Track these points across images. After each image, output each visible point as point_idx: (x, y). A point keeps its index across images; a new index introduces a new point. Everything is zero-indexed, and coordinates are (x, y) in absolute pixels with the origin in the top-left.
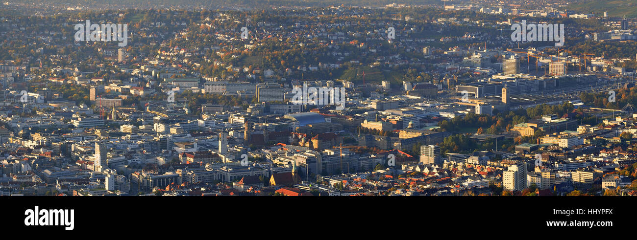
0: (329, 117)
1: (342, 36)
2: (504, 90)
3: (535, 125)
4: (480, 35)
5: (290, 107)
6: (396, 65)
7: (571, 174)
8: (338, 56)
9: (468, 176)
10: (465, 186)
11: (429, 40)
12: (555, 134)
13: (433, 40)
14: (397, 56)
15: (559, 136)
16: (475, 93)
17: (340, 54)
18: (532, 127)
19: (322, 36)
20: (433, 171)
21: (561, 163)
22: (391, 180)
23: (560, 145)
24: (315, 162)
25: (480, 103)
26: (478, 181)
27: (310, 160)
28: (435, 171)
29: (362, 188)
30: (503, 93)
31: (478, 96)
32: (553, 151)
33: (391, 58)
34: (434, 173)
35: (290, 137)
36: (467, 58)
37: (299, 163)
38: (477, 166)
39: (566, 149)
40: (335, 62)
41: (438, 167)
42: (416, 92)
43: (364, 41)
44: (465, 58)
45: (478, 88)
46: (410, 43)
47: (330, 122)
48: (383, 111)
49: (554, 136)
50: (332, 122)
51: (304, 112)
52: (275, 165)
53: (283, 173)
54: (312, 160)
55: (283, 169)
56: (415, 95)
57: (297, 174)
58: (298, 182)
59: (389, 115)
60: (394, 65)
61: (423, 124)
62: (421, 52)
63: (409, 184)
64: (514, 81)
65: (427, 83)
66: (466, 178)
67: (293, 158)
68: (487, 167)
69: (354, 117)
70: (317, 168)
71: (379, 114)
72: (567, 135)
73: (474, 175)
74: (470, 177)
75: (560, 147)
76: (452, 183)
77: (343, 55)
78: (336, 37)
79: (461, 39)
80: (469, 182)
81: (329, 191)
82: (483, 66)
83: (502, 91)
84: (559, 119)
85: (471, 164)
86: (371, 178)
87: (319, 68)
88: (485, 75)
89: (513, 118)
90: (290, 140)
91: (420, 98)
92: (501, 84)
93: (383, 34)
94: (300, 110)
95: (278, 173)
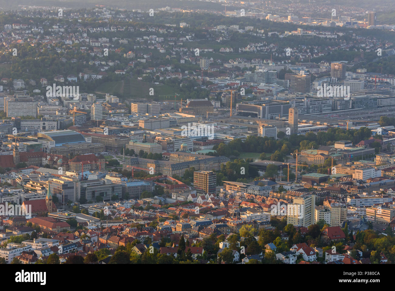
0: (90, 135)
1: (106, 42)
2: (291, 111)
3: (326, 153)
4: (265, 46)
5: (44, 124)
6: (168, 78)
7: (365, 211)
8: (102, 66)
9: (247, 208)
10: (243, 218)
11: (206, 50)
12: (348, 163)
13: (211, 50)
14: (169, 68)
15: (353, 167)
16: (257, 113)
17: (103, 63)
18: (322, 154)
19: (84, 41)
20: (208, 201)
21: (354, 197)
22: (159, 210)
23: (353, 177)
24: (73, 188)
25: (263, 124)
26: (259, 214)
27: (67, 185)
28: (209, 200)
29: (126, 218)
30: (290, 114)
31: (261, 117)
32: (346, 184)
33: (162, 69)
34: (208, 203)
35: (44, 159)
36: (250, 72)
37: (54, 189)
38: (258, 197)
39: (361, 182)
40: (97, 72)
41: (213, 197)
42: (190, 109)
43: (132, 50)
44: (248, 72)
45: (261, 107)
46: (185, 53)
47: (91, 142)
48: (152, 130)
49: (348, 166)
50: (92, 142)
51: (60, 129)
52: (27, 191)
53: (35, 200)
54: (69, 186)
55: (36, 195)
56: (189, 114)
57: (51, 202)
58: (53, 210)
59: (159, 136)
60: (165, 78)
61: (197, 147)
62: (196, 63)
63: (179, 214)
64: (303, 100)
65: (203, 100)
66: (245, 210)
67: (47, 182)
68: (269, 198)
69: (118, 137)
70: (75, 196)
71: (146, 133)
72: (362, 165)
73: (254, 207)
74: (249, 209)
75: (354, 179)
76: (229, 215)
77: (107, 65)
78: (100, 44)
79: (244, 50)
80: (248, 215)
81: (89, 221)
82: (268, 81)
83: (290, 111)
84: (354, 146)
85: (250, 194)
86: (136, 207)
87: (78, 78)
88: (269, 92)
89: (301, 143)
90: (44, 162)
91: (194, 116)
92: (288, 103)
93: (153, 42)
94: (56, 127)
95: (30, 200)
